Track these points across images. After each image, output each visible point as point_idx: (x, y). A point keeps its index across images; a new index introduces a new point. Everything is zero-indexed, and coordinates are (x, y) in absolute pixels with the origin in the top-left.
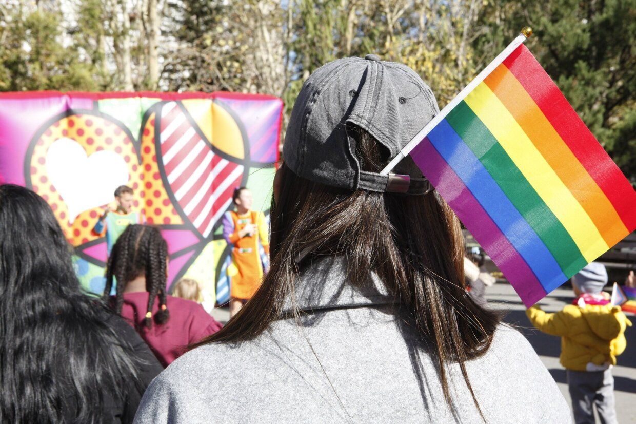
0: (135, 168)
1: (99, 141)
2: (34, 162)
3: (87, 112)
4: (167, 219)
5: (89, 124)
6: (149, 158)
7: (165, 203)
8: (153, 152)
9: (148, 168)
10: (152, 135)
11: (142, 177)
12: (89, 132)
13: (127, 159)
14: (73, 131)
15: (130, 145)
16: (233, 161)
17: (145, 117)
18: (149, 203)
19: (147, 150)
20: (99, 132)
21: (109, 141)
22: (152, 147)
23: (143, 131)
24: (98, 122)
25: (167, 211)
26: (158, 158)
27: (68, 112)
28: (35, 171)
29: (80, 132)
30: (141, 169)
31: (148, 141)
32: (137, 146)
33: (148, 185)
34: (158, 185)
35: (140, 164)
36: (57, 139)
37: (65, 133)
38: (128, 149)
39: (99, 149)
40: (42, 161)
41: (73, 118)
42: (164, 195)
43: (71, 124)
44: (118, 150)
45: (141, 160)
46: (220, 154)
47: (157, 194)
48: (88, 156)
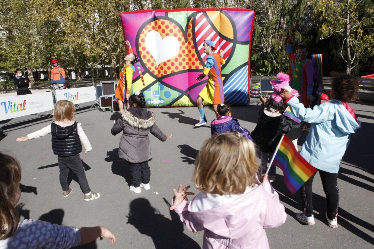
0: (183, 44)
1: (167, 31)
2: (140, 41)
3: (162, 18)
4: (197, 67)
5: (163, 23)
6: (190, 39)
7: (196, 60)
8: (192, 36)
9: (190, 43)
10: (191, 28)
11: (187, 48)
12: (163, 27)
13: (180, 39)
14: (157, 27)
15: (181, 33)
16: (229, 40)
17: (189, 19)
18: (190, 60)
19: (189, 35)
20: (167, 27)
21: (171, 31)
22: (191, 34)
23: (188, 26)
24: (167, 22)
25: (197, 63)
26: (194, 39)
27: (155, 18)
28: (140, 45)
29: (160, 27)
30: (186, 44)
31: (190, 31)
32: (185, 34)
33: (190, 51)
34: (193, 51)
35: (186, 42)
36: (150, 31)
37: (154, 28)
38: (180, 35)
39: (167, 35)
40: (143, 40)
41: (157, 21)
42: (196, 56)
43: (156, 24)
44: (175, 35)
45: (186, 40)
46: (223, 37)
47: (193, 55)
48: (163, 38)
